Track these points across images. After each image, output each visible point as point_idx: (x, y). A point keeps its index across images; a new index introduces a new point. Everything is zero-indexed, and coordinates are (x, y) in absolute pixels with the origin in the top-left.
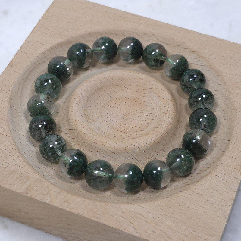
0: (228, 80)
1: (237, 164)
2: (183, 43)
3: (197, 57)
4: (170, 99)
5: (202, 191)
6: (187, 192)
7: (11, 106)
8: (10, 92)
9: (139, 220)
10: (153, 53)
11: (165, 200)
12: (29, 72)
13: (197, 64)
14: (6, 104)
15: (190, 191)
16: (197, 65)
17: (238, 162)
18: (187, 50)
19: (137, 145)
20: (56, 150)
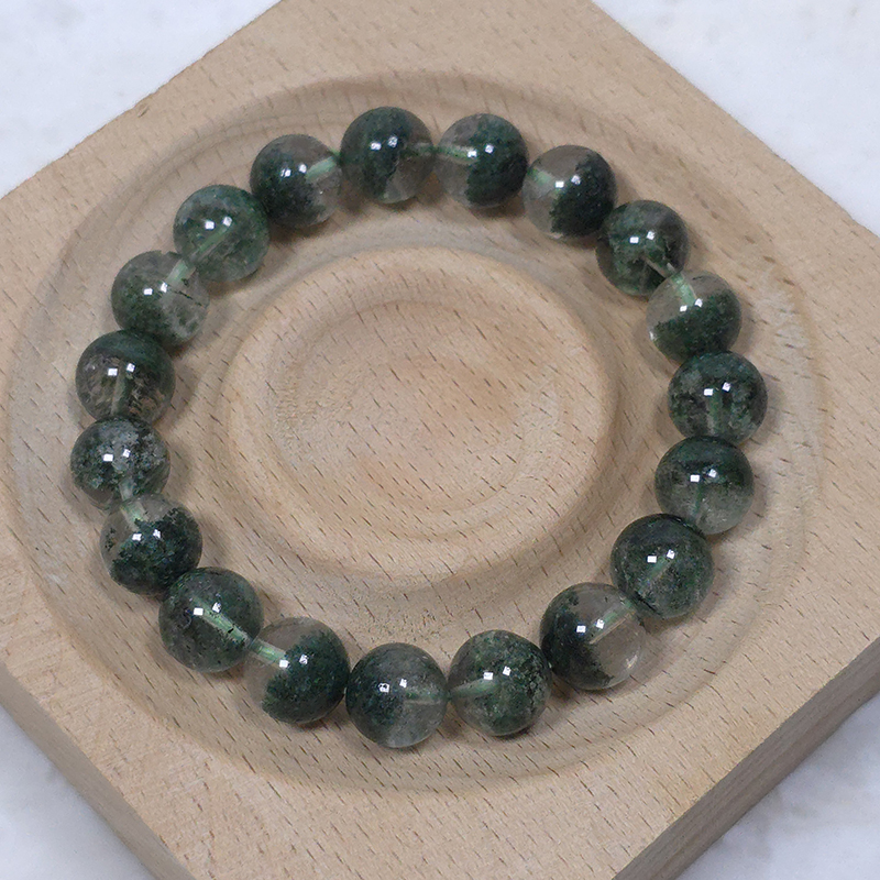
0: (843, 442)
1: (682, 772)
2: (768, 234)
3: (789, 308)
4: (595, 436)
5: (505, 820)
6: (452, 801)
7: (67, 259)
8: (86, 210)
9: (240, 833)
10: (634, 240)
11: (365, 800)
12: (193, 153)
13: (779, 332)
14: (52, 249)
15: (463, 802)
16: (778, 335)
17: (688, 766)
18: (771, 267)
19: (387, 564)
20: (119, 477)
